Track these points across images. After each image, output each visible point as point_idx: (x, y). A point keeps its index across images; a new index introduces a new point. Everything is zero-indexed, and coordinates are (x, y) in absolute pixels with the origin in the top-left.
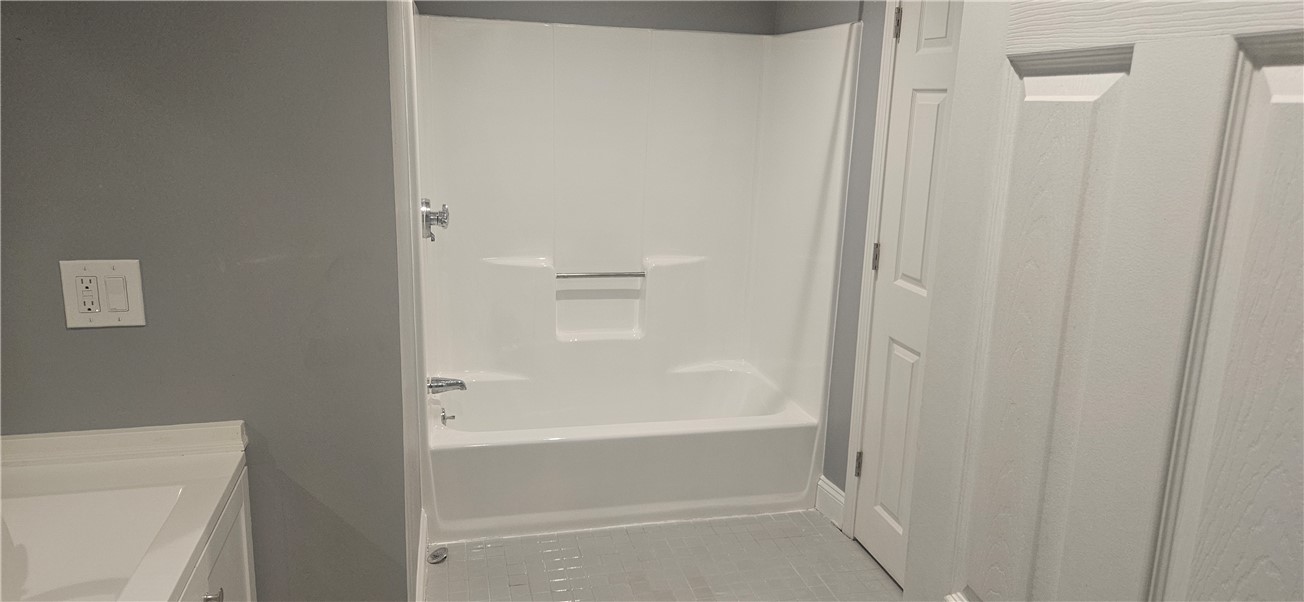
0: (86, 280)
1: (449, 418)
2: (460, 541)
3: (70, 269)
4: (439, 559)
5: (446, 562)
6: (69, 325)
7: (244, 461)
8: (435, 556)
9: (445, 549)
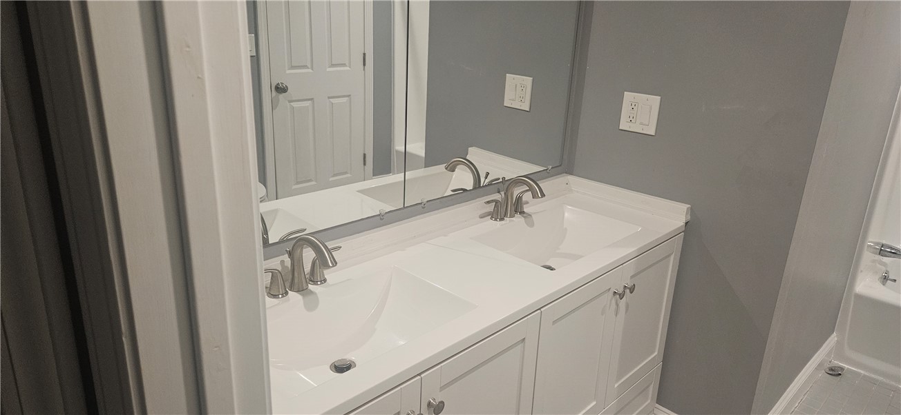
0: (633, 105)
1: (891, 280)
2: (859, 371)
3: (628, 96)
4: (834, 373)
5: (839, 378)
6: (621, 128)
7: (684, 229)
8: (831, 369)
9: (842, 369)
